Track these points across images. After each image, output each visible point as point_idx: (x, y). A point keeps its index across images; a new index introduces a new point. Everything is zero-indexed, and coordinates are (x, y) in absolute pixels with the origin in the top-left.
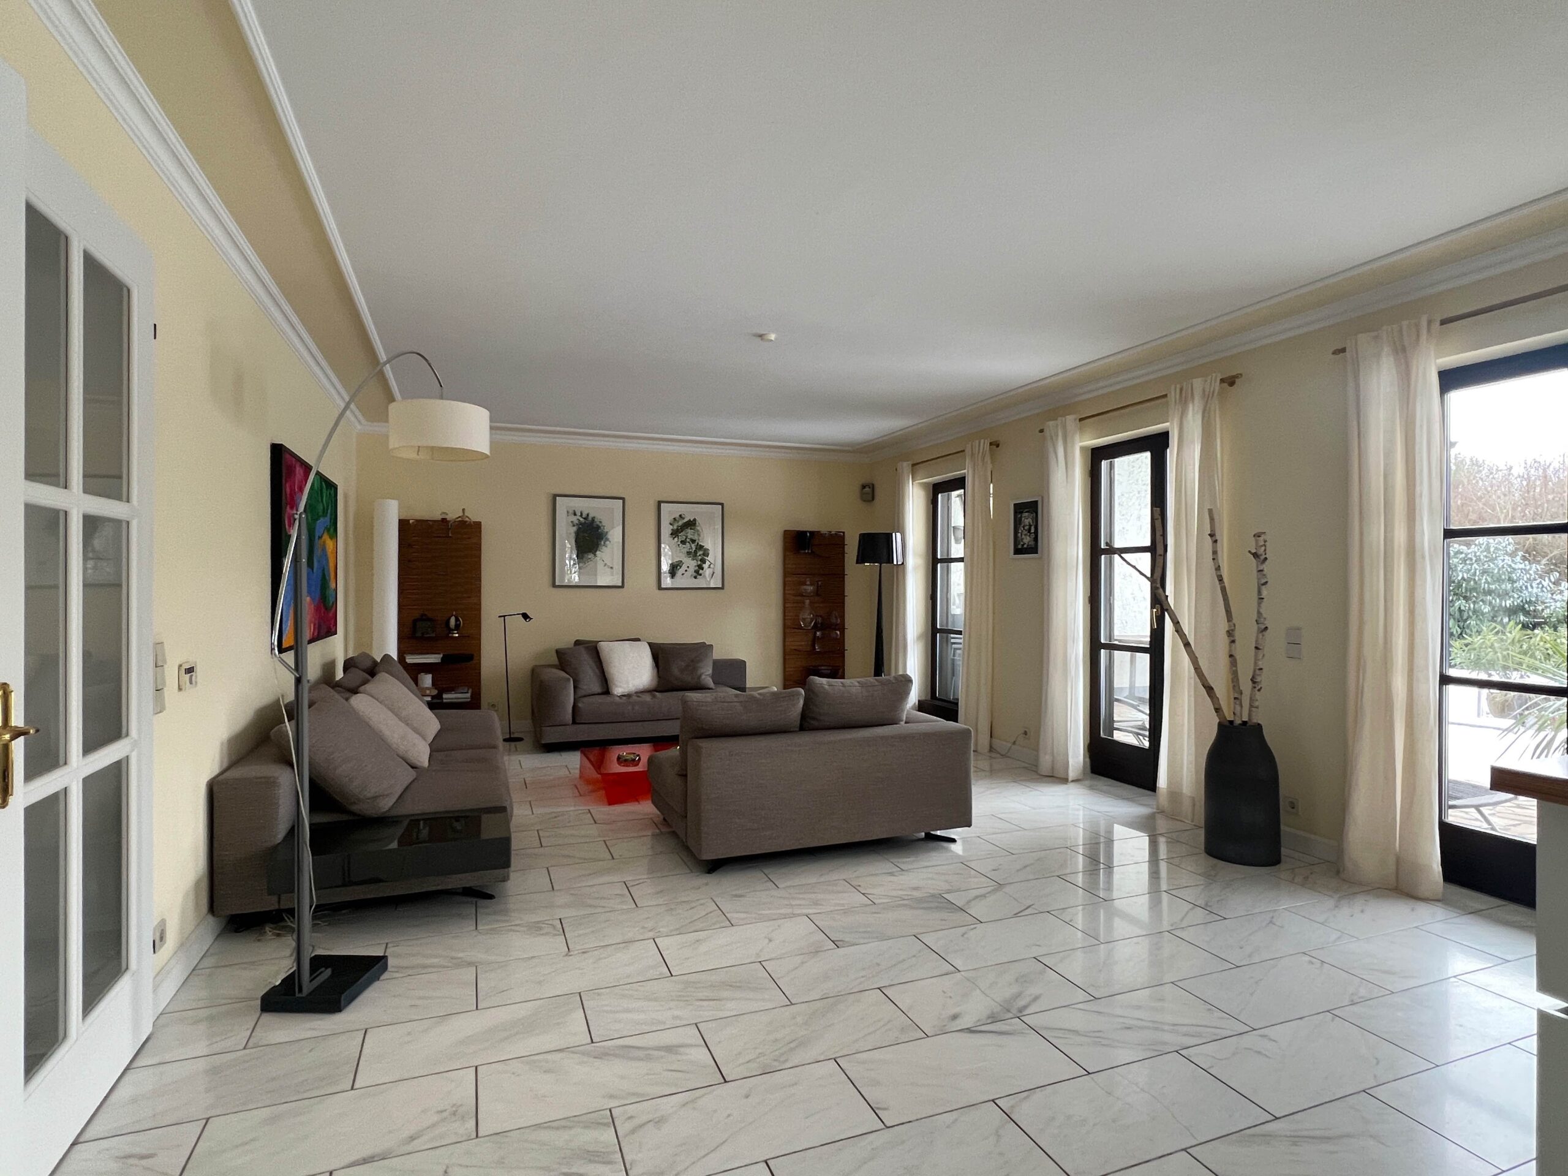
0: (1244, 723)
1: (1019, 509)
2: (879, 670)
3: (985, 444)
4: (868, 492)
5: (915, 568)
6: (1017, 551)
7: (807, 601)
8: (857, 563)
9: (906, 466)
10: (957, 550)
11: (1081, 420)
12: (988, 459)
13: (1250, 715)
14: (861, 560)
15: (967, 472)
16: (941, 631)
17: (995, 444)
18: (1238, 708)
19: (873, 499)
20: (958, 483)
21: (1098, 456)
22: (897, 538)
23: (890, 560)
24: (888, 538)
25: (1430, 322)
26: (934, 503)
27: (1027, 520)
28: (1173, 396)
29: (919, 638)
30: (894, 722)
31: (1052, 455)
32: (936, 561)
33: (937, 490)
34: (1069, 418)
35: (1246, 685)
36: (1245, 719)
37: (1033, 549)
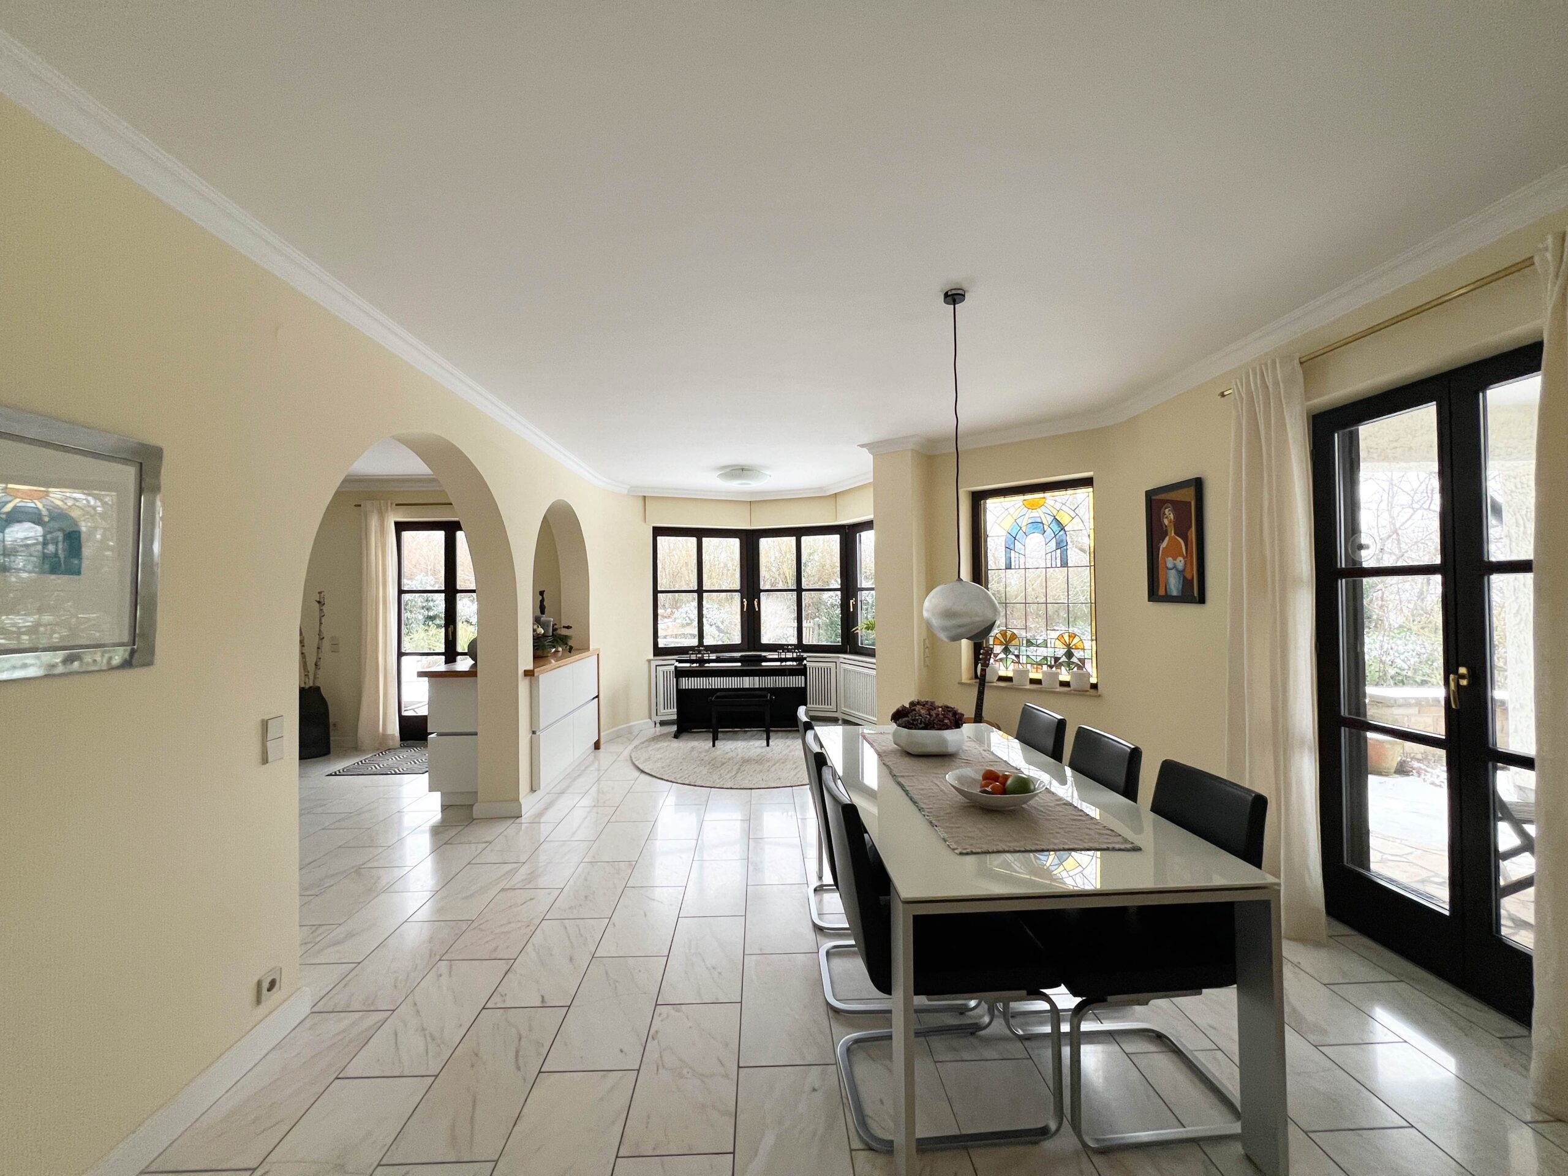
0: (311, 687)
13: (314, 681)
18: (307, 679)
25: (391, 504)
35: (311, 667)
36: (311, 685)
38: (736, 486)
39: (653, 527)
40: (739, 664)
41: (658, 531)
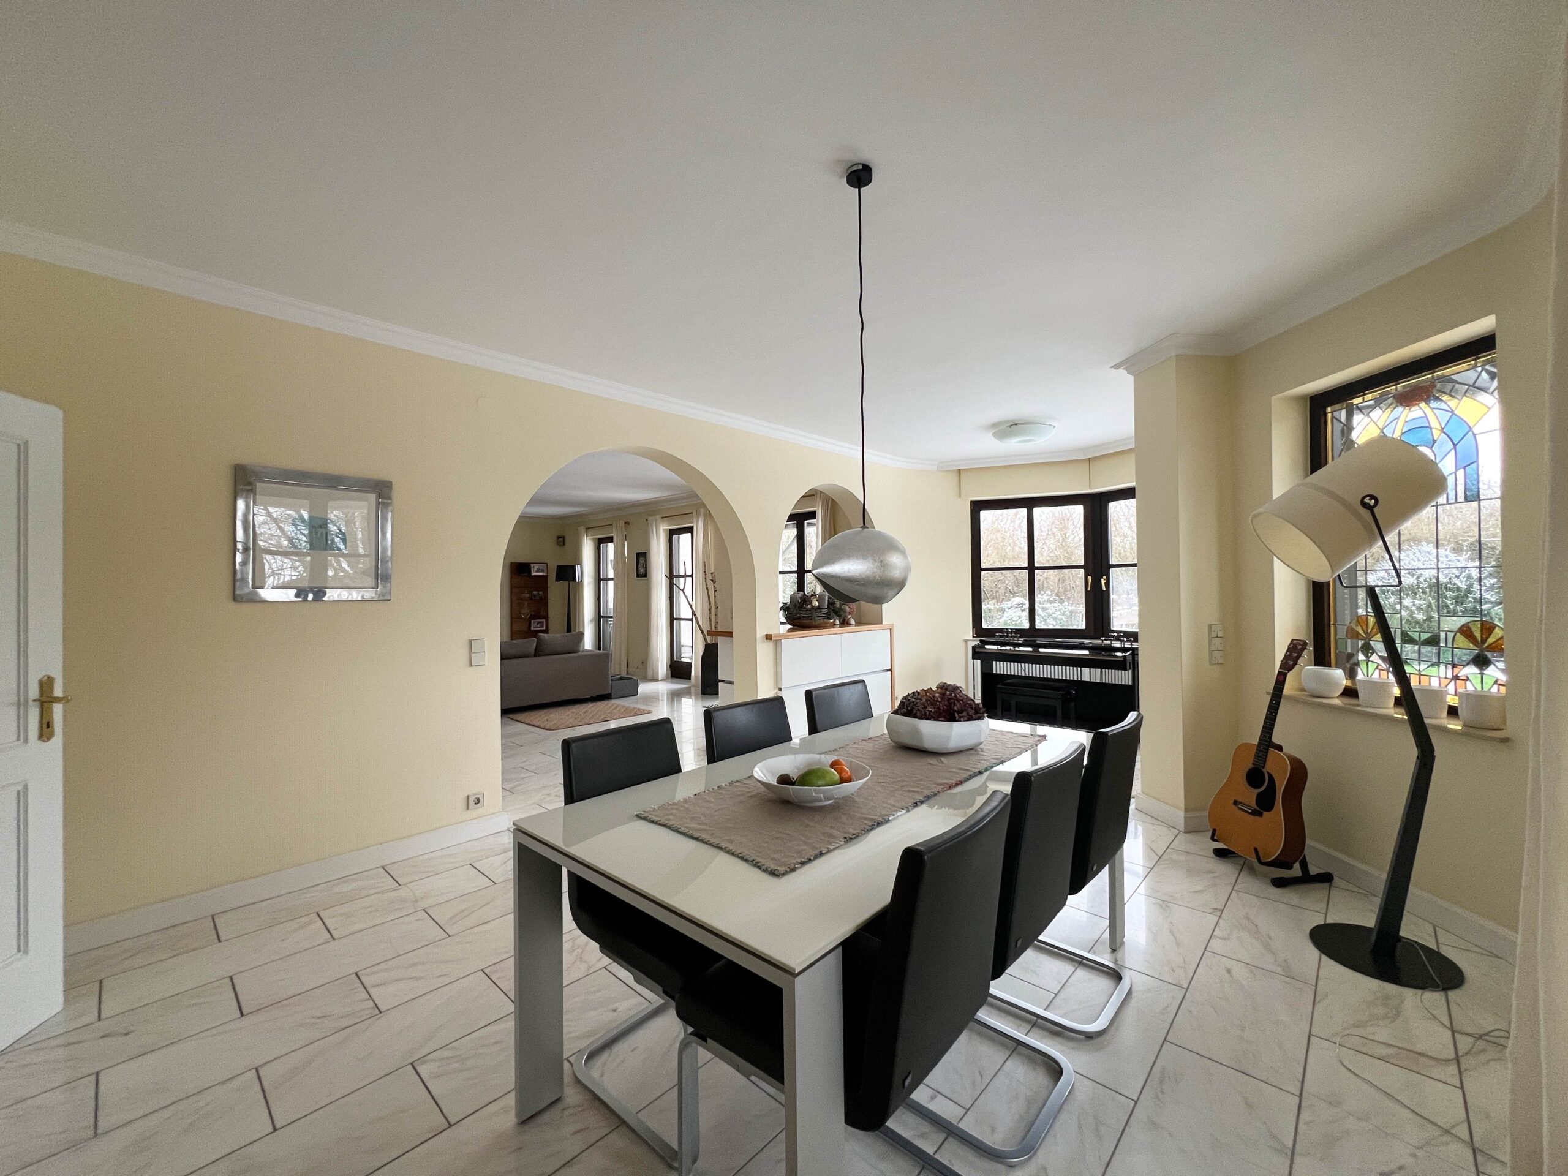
1: (638, 555)
2: (569, 630)
3: (622, 524)
4: (561, 540)
5: (589, 583)
6: (638, 576)
7: (526, 603)
8: (556, 581)
9: (582, 529)
10: (611, 575)
11: (663, 518)
12: (623, 528)
14: (557, 579)
15: (614, 535)
16: (604, 617)
17: (627, 523)
19: (564, 545)
20: (610, 540)
21: (672, 533)
22: (578, 567)
23: (574, 579)
24: (573, 567)
26: (599, 548)
27: (642, 561)
28: (694, 514)
29: (591, 621)
30: (576, 652)
31: (651, 533)
32: (599, 580)
33: (600, 542)
34: (658, 516)
37: (645, 575)
38: (1014, 446)
39: (971, 502)
40: (1087, 652)
41: (978, 507)
